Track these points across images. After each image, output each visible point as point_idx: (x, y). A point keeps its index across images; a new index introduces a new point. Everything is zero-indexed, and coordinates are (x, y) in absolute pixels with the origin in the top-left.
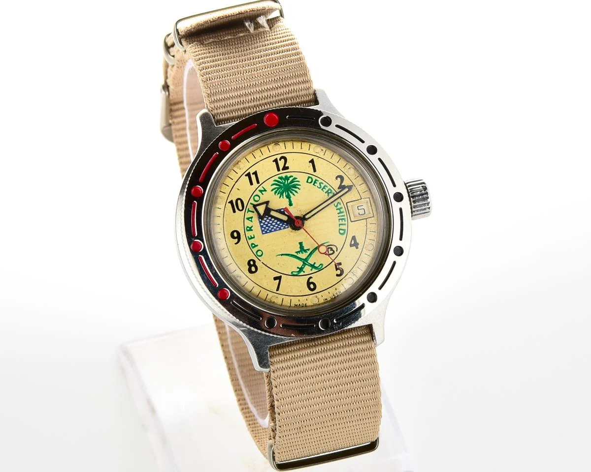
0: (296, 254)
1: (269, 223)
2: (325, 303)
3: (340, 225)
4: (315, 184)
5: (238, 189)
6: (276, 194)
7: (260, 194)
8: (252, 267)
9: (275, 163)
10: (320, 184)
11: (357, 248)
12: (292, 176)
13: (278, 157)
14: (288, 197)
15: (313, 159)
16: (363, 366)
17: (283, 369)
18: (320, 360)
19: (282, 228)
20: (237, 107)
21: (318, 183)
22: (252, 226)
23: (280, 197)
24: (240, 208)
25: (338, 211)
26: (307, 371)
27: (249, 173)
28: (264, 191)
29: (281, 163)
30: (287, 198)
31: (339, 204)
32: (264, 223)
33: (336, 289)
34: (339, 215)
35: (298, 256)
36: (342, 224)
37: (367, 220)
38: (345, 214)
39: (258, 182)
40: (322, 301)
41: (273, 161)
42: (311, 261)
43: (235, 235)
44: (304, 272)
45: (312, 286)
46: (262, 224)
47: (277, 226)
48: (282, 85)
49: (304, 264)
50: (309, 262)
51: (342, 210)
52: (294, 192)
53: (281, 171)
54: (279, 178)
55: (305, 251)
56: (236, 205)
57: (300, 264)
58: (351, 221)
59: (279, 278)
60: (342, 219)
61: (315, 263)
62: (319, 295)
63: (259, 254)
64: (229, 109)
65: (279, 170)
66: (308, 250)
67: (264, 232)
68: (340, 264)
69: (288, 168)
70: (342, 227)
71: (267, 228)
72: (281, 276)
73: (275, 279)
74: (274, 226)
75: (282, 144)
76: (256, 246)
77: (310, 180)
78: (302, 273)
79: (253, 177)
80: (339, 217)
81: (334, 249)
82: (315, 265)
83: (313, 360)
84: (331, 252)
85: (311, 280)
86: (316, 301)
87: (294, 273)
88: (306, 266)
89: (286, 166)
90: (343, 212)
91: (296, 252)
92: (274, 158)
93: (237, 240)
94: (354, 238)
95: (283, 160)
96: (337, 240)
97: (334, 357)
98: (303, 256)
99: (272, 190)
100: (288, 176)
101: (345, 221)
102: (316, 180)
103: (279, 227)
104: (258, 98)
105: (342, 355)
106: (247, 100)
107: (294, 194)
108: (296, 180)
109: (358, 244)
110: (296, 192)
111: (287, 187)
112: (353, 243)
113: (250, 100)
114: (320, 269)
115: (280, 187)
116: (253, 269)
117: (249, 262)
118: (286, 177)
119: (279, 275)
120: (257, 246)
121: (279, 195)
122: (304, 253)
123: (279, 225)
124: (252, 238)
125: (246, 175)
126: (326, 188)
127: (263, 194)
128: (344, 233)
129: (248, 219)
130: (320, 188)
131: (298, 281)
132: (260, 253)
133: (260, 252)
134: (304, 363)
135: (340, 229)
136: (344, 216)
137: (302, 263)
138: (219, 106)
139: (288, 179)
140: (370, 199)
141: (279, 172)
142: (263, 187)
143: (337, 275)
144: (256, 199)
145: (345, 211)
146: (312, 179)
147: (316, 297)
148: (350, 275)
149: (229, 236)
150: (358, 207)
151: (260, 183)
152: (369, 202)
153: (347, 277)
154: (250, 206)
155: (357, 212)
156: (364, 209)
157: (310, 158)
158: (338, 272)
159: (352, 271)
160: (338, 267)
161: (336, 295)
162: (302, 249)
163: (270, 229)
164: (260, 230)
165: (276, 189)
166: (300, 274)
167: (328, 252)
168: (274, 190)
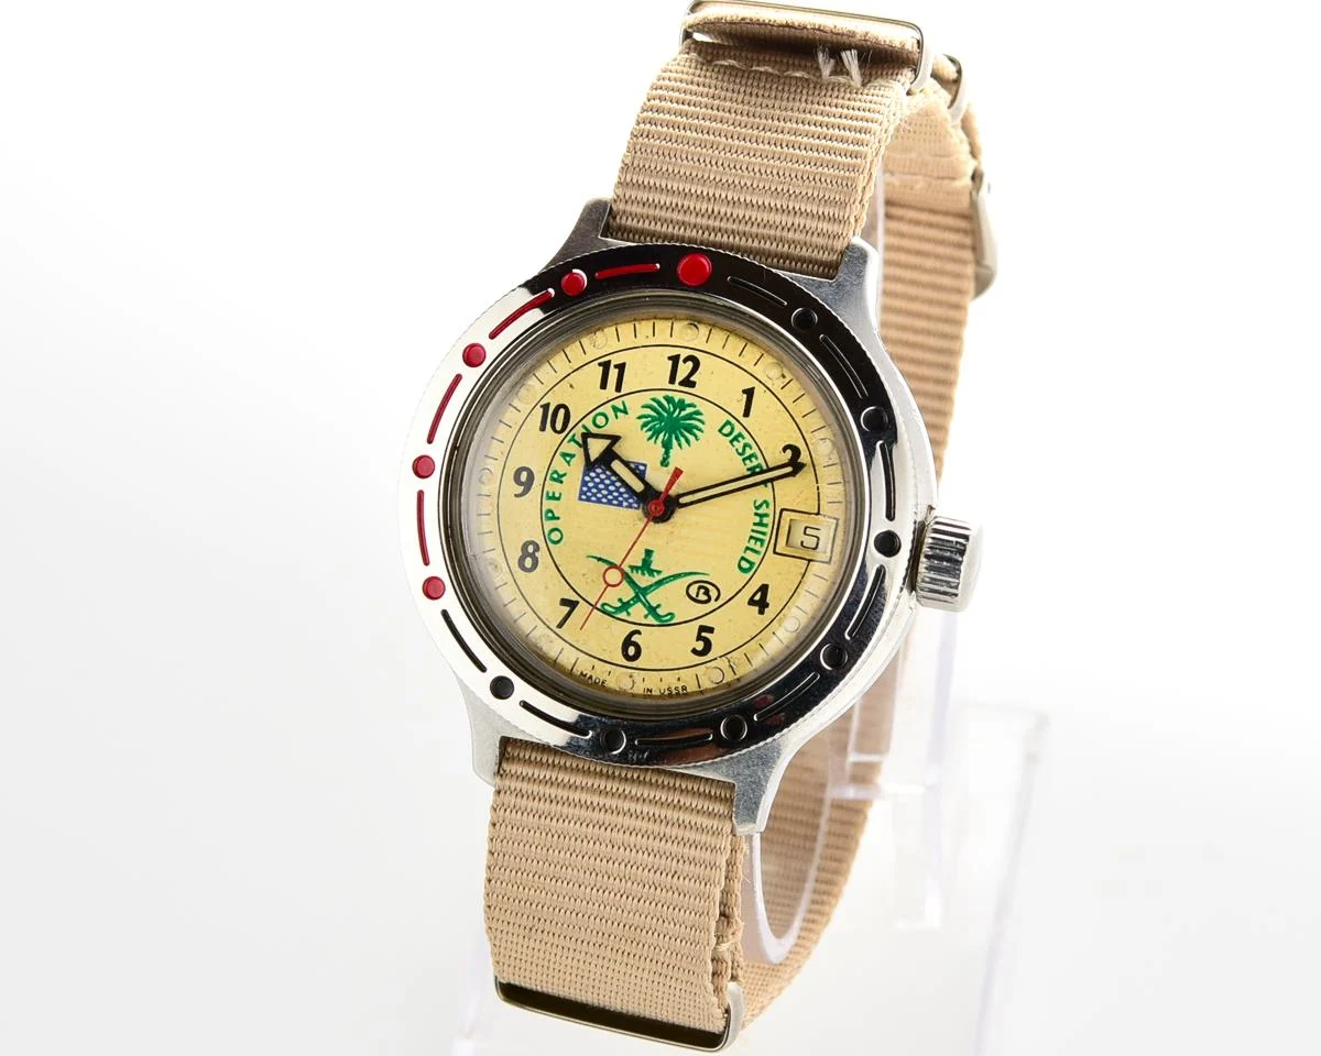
0: (628, 570)
1: (602, 481)
2: (645, 697)
3: (747, 548)
4: (735, 443)
5: (571, 386)
6: (645, 429)
7: (611, 414)
8: (529, 556)
9: (671, 362)
10: (745, 445)
11: (761, 612)
12: (695, 406)
13: (684, 353)
14: (667, 446)
15: (753, 388)
16: (687, 862)
17: (520, 794)
18: (603, 810)
19: (625, 504)
20: (669, 215)
21: (742, 442)
22: (565, 475)
23: (650, 439)
24: (559, 426)
25: (757, 519)
26: (567, 822)
27: (609, 362)
28: (621, 411)
29: (684, 370)
30: (664, 446)
31: (764, 506)
32: (592, 478)
33: (679, 679)
34: (756, 528)
35: (630, 574)
36: (752, 550)
37: (811, 563)
38: (767, 530)
39: (618, 388)
40: (639, 689)
41: (670, 358)
43: (524, 476)
44: (628, 614)
45: (632, 651)
46: (587, 479)
47: (616, 494)
48: (785, 207)
49: (636, 599)
50: (648, 597)
51: (765, 520)
52: (682, 440)
53: (676, 386)
54: (666, 398)
55: (651, 572)
56: (554, 417)
57: (628, 594)
58: (775, 552)
59: (572, 605)
60: (757, 539)
61: (659, 606)
62: (638, 675)
63: (554, 538)
64: (651, 212)
65: (672, 381)
66: (659, 572)
67: (584, 497)
68: (711, 630)
69: (693, 385)
70: (750, 556)
71: (594, 490)
72: (578, 602)
73: (564, 602)
74: (611, 493)
75: (703, 330)
76: (555, 518)
77: (727, 430)
78: (623, 615)
79: (613, 373)
80: (753, 531)
81: (713, 593)
82: (658, 610)
83: (589, 803)
84: (702, 597)
85: (635, 638)
86: (626, 685)
87: (606, 607)
88: (639, 604)
89: (692, 379)
90: (766, 525)
91: (631, 567)
92: (674, 352)
93: (520, 489)
94: (764, 589)
95: (690, 364)
96: (728, 579)
97: (634, 816)
98: (643, 580)
99: (639, 418)
100: (686, 402)
101: (762, 545)
102: (740, 435)
103: (620, 499)
104: (722, 213)
105: (652, 819)
106: (697, 210)
107: (680, 445)
108: (699, 417)
109: (767, 605)
110: (687, 441)
111: (672, 423)
112: (757, 598)
113: (703, 211)
114: (665, 622)
115: (660, 418)
116: (528, 562)
117: (525, 546)
118: (682, 401)
119: (574, 597)
120: (558, 518)
121: (650, 433)
122: (647, 575)
123: (621, 494)
124: (553, 498)
125: (600, 364)
126: (753, 459)
127: (617, 417)
128: (750, 569)
130: (740, 454)
131: (608, 627)
132: (555, 536)
133: (557, 532)
134: (567, 802)
135: (743, 558)
136: (764, 534)
137: (633, 595)
138: (633, 198)
139: (683, 409)
140: (841, 522)
141: (671, 387)
142: (623, 403)
143: (694, 651)
144: (598, 422)
145: (771, 525)
146: (733, 429)
147: (631, 677)
148: (722, 663)
149: (510, 474)
150: (806, 528)
151: (622, 393)
152: (834, 526)
153: (713, 664)
154: (579, 430)
155: (798, 536)
156: (818, 539)
157: (750, 383)
158: (700, 646)
159: (729, 656)
160: (703, 634)
161: (674, 692)
162: (646, 566)
163: (599, 495)
164: (578, 488)
165: (649, 419)
166: (619, 616)
167: (697, 596)
168: (644, 420)
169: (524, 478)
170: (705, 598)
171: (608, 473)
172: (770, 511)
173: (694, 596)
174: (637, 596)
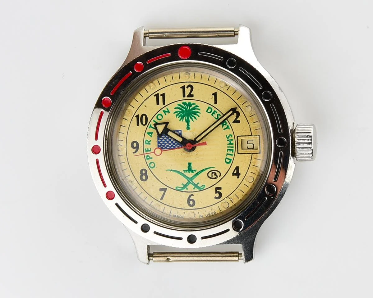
0: (183, 172)
1: (165, 140)
2: (200, 219)
3: (227, 154)
4: (214, 115)
5: (145, 106)
6: (178, 117)
7: (163, 114)
8: (144, 174)
9: (182, 89)
10: (218, 115)
11: (238, 177)
12: (195, 104)
13: (186, 85)
14: (188, 121)
15: (216, 92)
19: (176, 147)
21: (216, 114)
22: (151, 141)
23: (181, 120)
24: (144, 123)
25: (229, 142)
27: (158, 94)
28: (167, 112)
29: (188, 91)
30: (186, 122)
31: (230, 136)
32: (161, 140)
33: (212, 210)
34: (229, 146)
35: (185, 174)
36: (229, 154)
37: (253, 155)
38: (234, 146)
39: (164, 104)
40: (198, 216)
41: (181, 88)
42: (195, 181)
43: (135, 145)
44: (187, 189)
45: (191, 203)
46: (159, 141)
47: (172, 144)
49: (189, 182)
50: (193, 181)
51: (232, 142)
52: (193, 118)
54: (183, 103)
55: (192, 171)
56: (141, 120)
57: (185, 181)
58: (238, 153)
59: (165, 190)
60: (230, 150)
61: (198, 183)
62: (196, 212)
63: (151, 166)
65: (184, 96)
66: (195, 170)
67: (160, 148)
68: (220, 188)
69: (192, 96)
70: (229, 157)
71: (163, 144)
72: (167, 188)
73: (161, 190)
74: (170, 144)
75: (192, 74)
76: (150, 158)
77: (209, 110)
78: (185, 190)
79: (161, 98)
80: (228, 147)
81: (218, 174)
82: (198, 185)
84: (214, 177)
85: (192, 198)
86: (192, 216)
87: (178, 188)
88: (190, 184)
89: (192, 94)
90: (232, 144)
91: (184, 171)
92: (182, 85)
93: (135, 150)
94: (237, 168)
95: (190, 88)
96: (223, 167)
99: (175, 113)
100: (191, 103)
101: (233, 152)
102: (215, 111)
103: (174, 146)
107: (193, 120)
108: (197, 108)
109: (240, 174)
110: (195, 118)
111: (188, 112)
112: (235, 172)
114: (201, 189)
115: (183, 111)
116: (144, 177)
117: (141, 171)
118: (189, 103)
119: (165, 187)
120: (152, 158)
121: (180, 118)
122: (191, 172)
123: (174, 144)
124: (148, 150)
125: (155, 96)
127: (166, 115)
128: (230, 162)
129: (148, 133)
131: (180, 195)
132: (152, 165)
135: (226, 158)
136: (232, 147)
137: (187, 181)
139: (190, 106)
140: (261, 137)
141: (184, 98)
142: (167, 108)
143: (216, 198)
144: (159, 118)
145: (234, 143)
146: (212, 110)
147: (193, 212)
148: (227, 200)
149: (129, 145)
150: (248, 141)
151: (166, 105)
152: (258, 139)
153: (224, 201)
154: (152, 123)
155: (246, 145)
156: (253, 144)
157: (214, 91)
158: (217, 195)
159: (229, 197)
160: (218, 191)
161: (211, 215)
162: (190, 169)
163: (166, 146)
164: (157, 145)
165: (179, 113)
166: (183, 191)
167: (212, 176)
168: (177, 113)
169: (135, 146)
170: (215, 177)
171: (167, 137)
172: (233, 138)
173: (211, 177)
174: (189, 181)
